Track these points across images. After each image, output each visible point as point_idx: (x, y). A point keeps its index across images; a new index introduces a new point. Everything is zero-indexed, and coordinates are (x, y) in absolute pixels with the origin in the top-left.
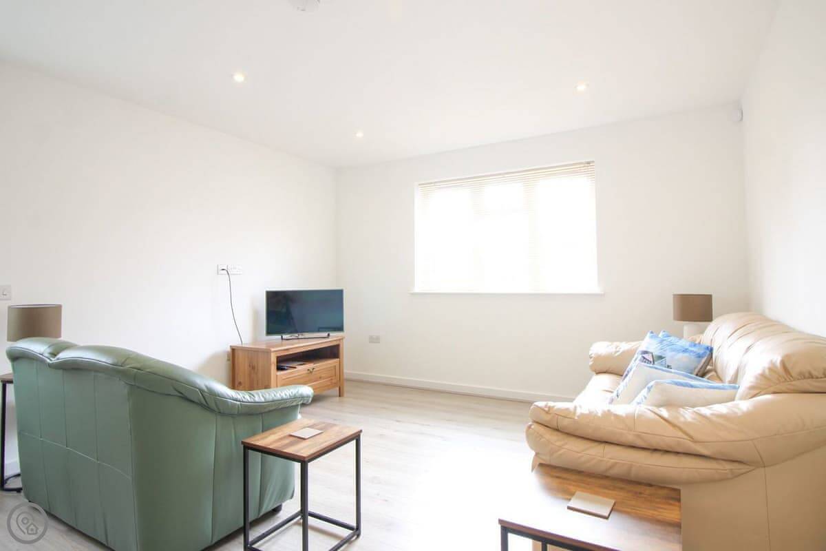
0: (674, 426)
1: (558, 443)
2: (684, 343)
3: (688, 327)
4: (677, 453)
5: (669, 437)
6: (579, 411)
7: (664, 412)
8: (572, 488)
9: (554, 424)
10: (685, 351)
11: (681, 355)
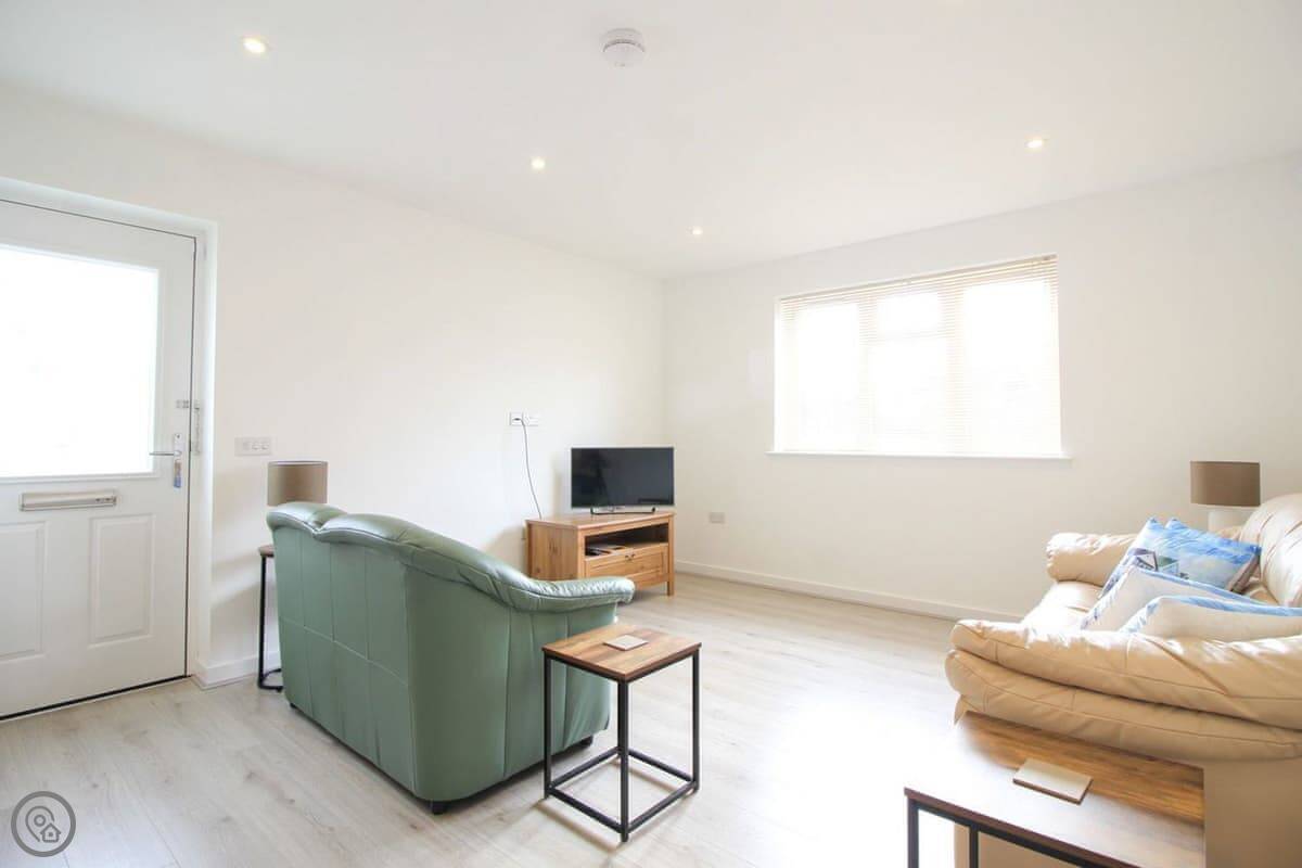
0: (1195, 669)
1: (997, 684)
2: (1210, 539)
3: (1216, 515)
4: (1199, 712)
5: (1186, 686)
6: (1032, 638)
7: (1177, 647)
8: (1021, 753)
9: (991, 654)
10: (1212, 551)
11: (1204, 558)
